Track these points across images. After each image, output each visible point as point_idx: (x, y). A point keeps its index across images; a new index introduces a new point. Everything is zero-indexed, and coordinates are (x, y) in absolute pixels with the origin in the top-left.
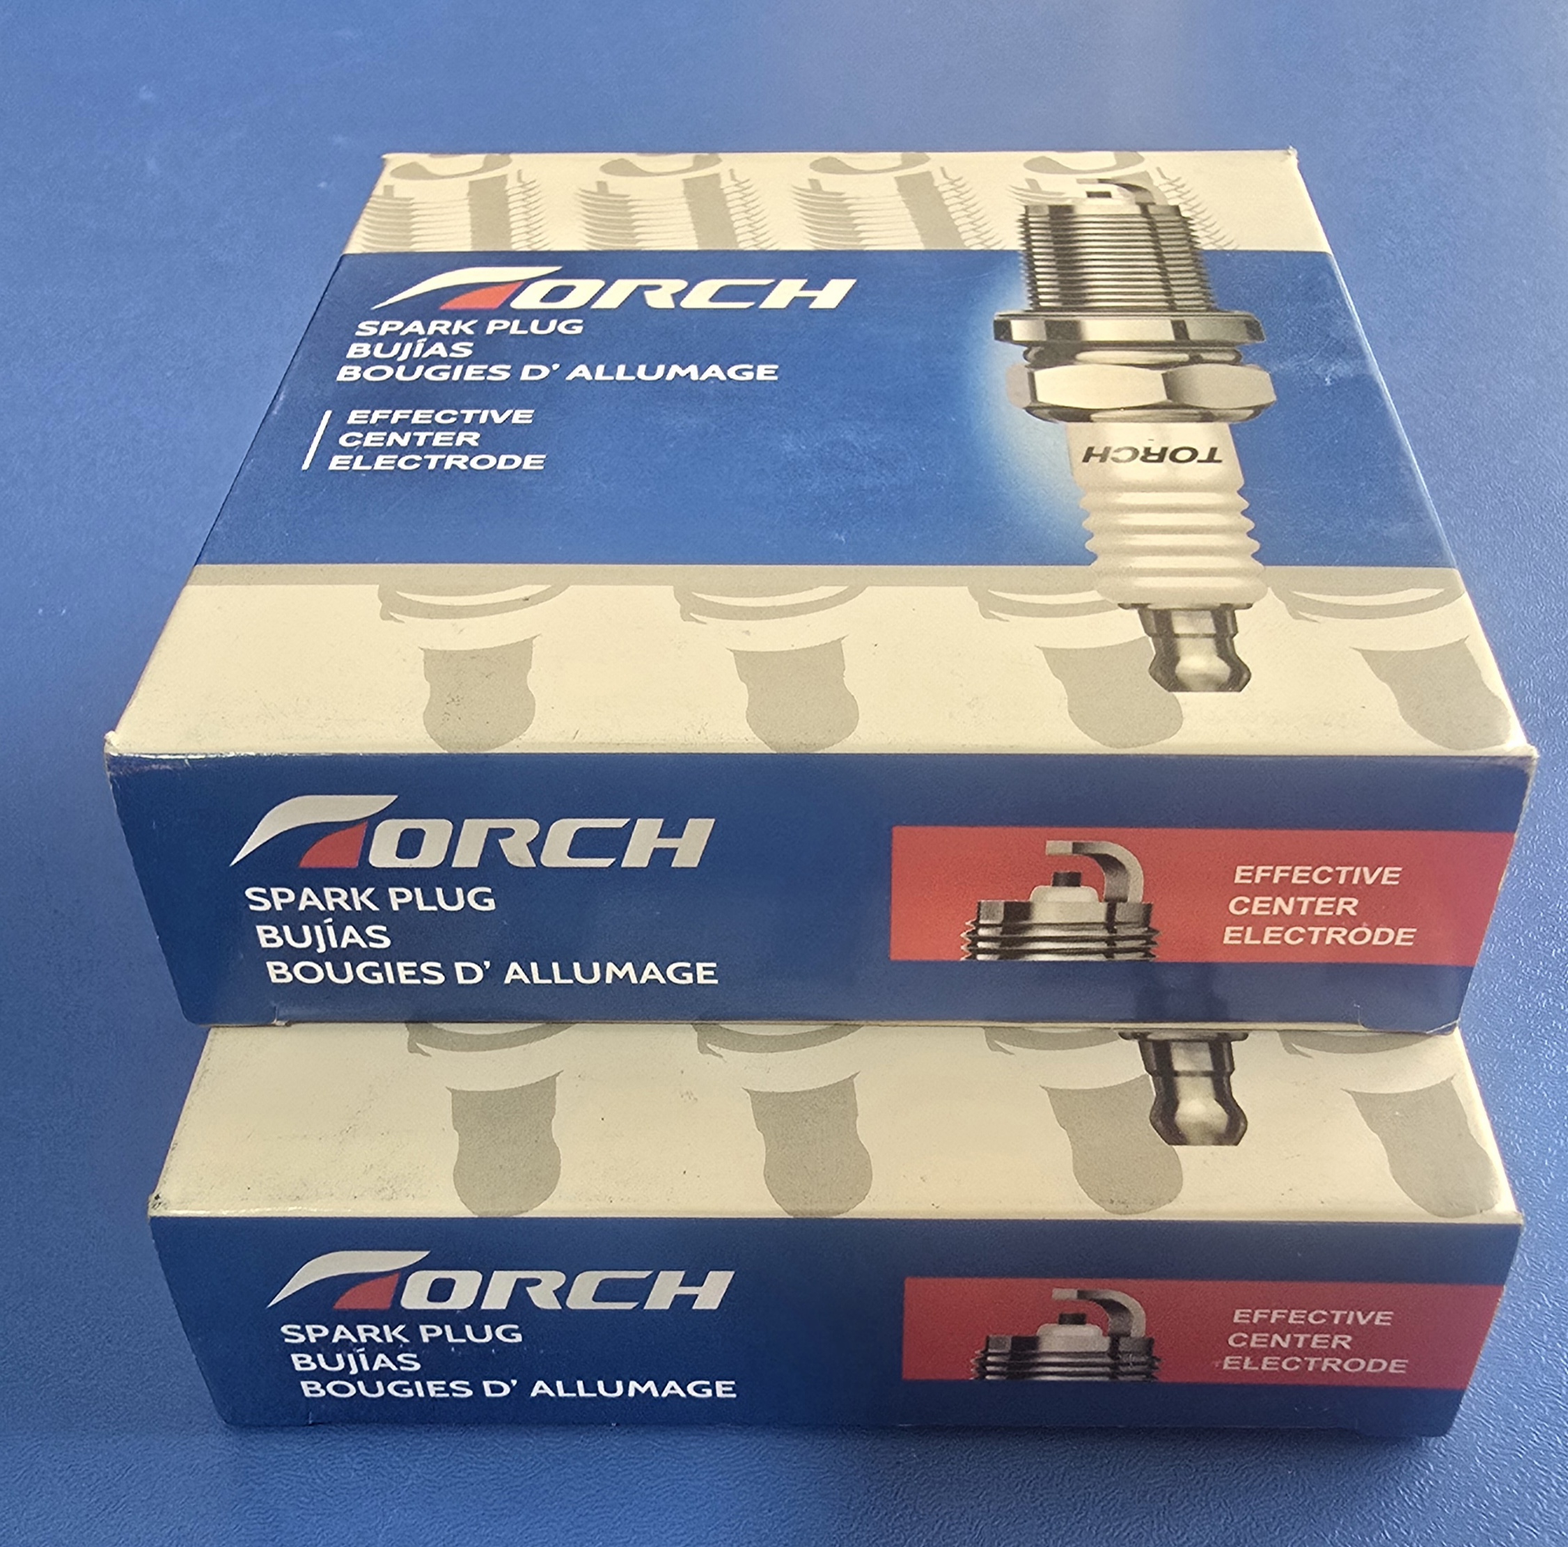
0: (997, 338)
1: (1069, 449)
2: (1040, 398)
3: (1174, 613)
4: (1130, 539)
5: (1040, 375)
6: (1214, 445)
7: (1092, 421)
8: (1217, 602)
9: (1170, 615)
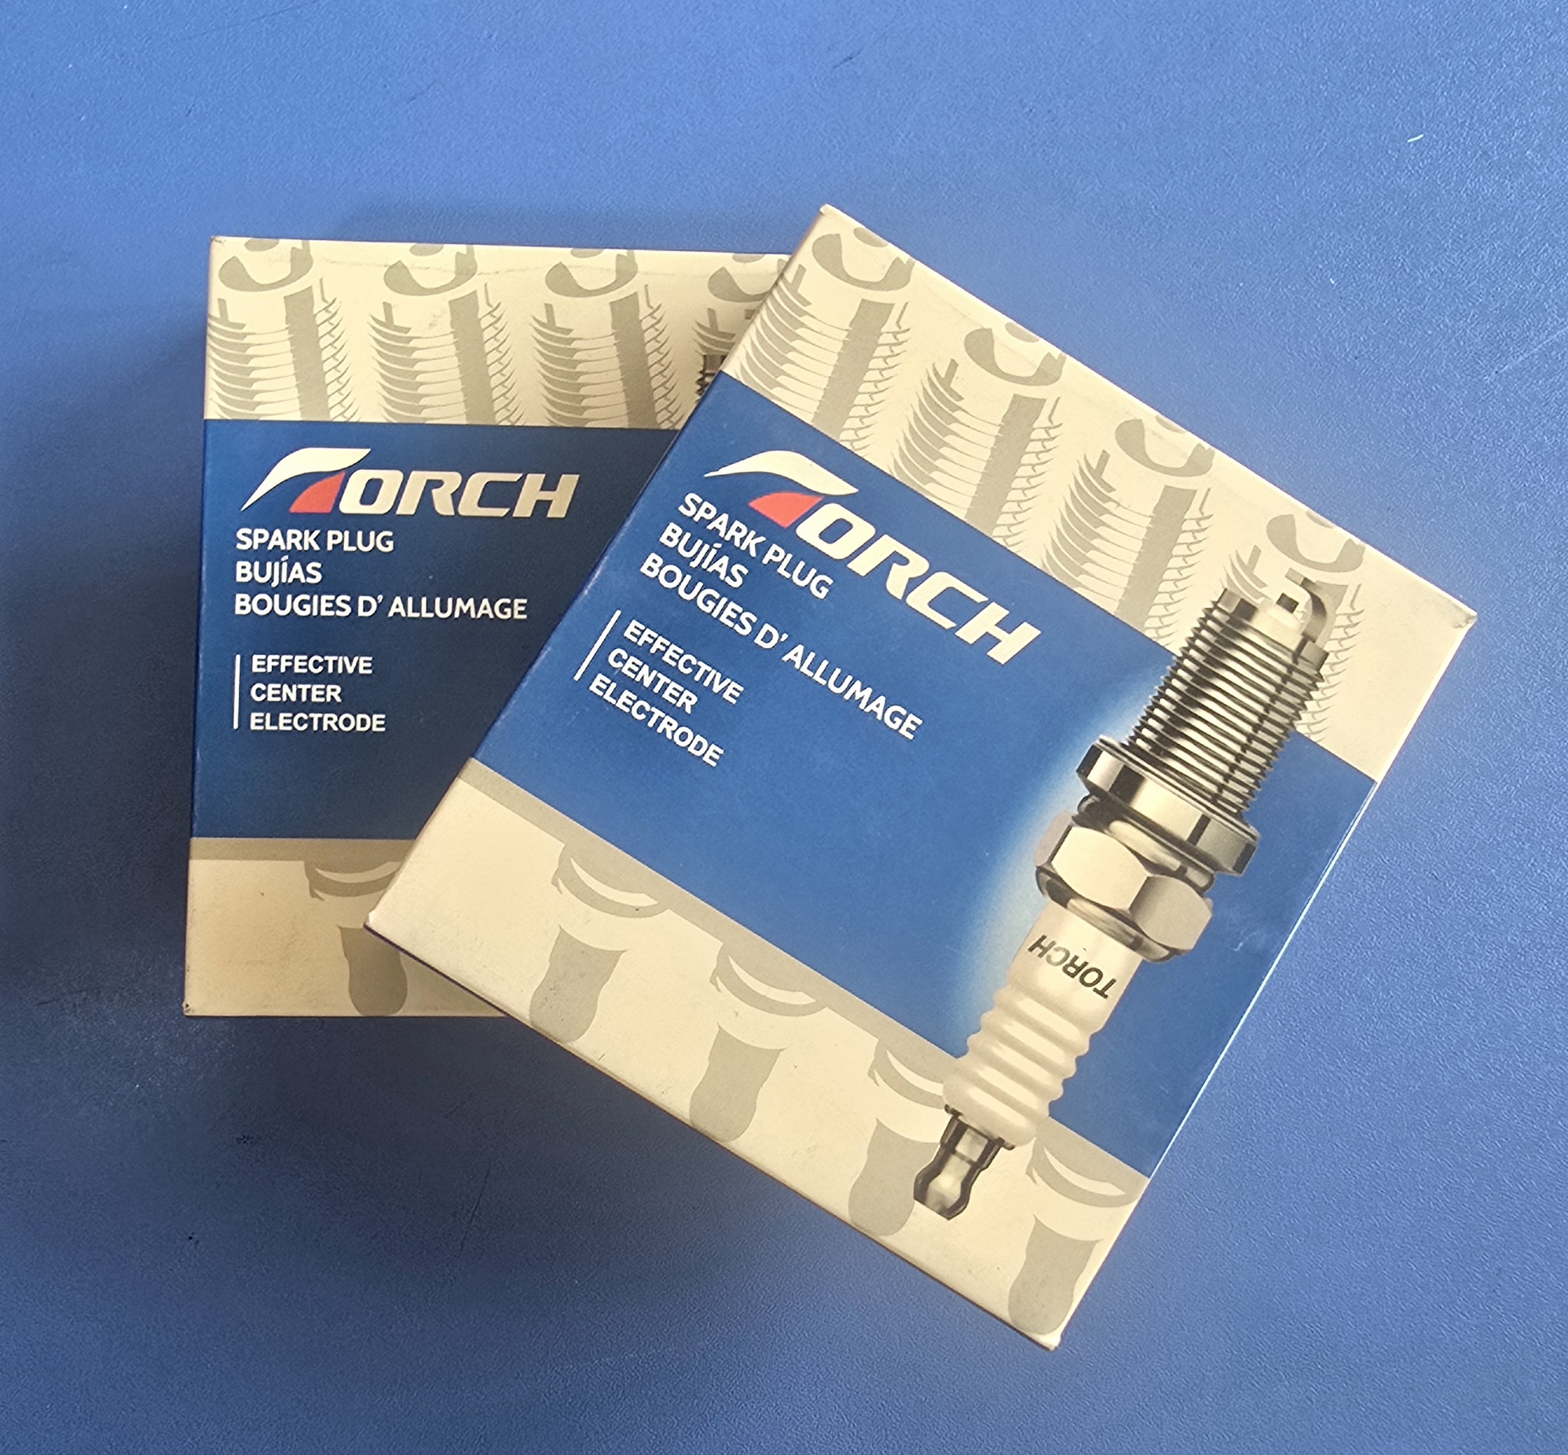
0: (1078, 771)
1: (1032, 928)
2: (1054, 863)
3: (969, 1130)
4: (997, 1046)
5: (1077, 831)
6: (1115, 978)
7: (1065, 907)
8: (997, 1134)
9: (965, 1130)
